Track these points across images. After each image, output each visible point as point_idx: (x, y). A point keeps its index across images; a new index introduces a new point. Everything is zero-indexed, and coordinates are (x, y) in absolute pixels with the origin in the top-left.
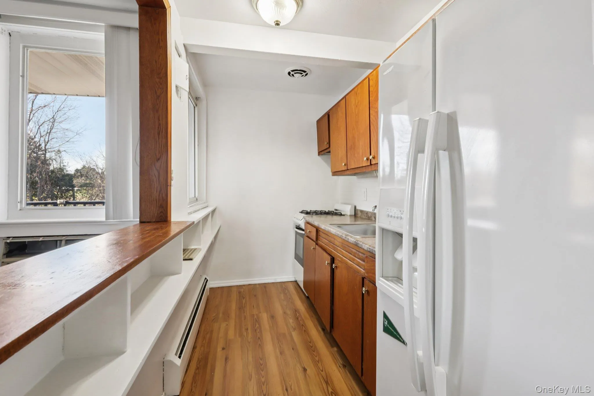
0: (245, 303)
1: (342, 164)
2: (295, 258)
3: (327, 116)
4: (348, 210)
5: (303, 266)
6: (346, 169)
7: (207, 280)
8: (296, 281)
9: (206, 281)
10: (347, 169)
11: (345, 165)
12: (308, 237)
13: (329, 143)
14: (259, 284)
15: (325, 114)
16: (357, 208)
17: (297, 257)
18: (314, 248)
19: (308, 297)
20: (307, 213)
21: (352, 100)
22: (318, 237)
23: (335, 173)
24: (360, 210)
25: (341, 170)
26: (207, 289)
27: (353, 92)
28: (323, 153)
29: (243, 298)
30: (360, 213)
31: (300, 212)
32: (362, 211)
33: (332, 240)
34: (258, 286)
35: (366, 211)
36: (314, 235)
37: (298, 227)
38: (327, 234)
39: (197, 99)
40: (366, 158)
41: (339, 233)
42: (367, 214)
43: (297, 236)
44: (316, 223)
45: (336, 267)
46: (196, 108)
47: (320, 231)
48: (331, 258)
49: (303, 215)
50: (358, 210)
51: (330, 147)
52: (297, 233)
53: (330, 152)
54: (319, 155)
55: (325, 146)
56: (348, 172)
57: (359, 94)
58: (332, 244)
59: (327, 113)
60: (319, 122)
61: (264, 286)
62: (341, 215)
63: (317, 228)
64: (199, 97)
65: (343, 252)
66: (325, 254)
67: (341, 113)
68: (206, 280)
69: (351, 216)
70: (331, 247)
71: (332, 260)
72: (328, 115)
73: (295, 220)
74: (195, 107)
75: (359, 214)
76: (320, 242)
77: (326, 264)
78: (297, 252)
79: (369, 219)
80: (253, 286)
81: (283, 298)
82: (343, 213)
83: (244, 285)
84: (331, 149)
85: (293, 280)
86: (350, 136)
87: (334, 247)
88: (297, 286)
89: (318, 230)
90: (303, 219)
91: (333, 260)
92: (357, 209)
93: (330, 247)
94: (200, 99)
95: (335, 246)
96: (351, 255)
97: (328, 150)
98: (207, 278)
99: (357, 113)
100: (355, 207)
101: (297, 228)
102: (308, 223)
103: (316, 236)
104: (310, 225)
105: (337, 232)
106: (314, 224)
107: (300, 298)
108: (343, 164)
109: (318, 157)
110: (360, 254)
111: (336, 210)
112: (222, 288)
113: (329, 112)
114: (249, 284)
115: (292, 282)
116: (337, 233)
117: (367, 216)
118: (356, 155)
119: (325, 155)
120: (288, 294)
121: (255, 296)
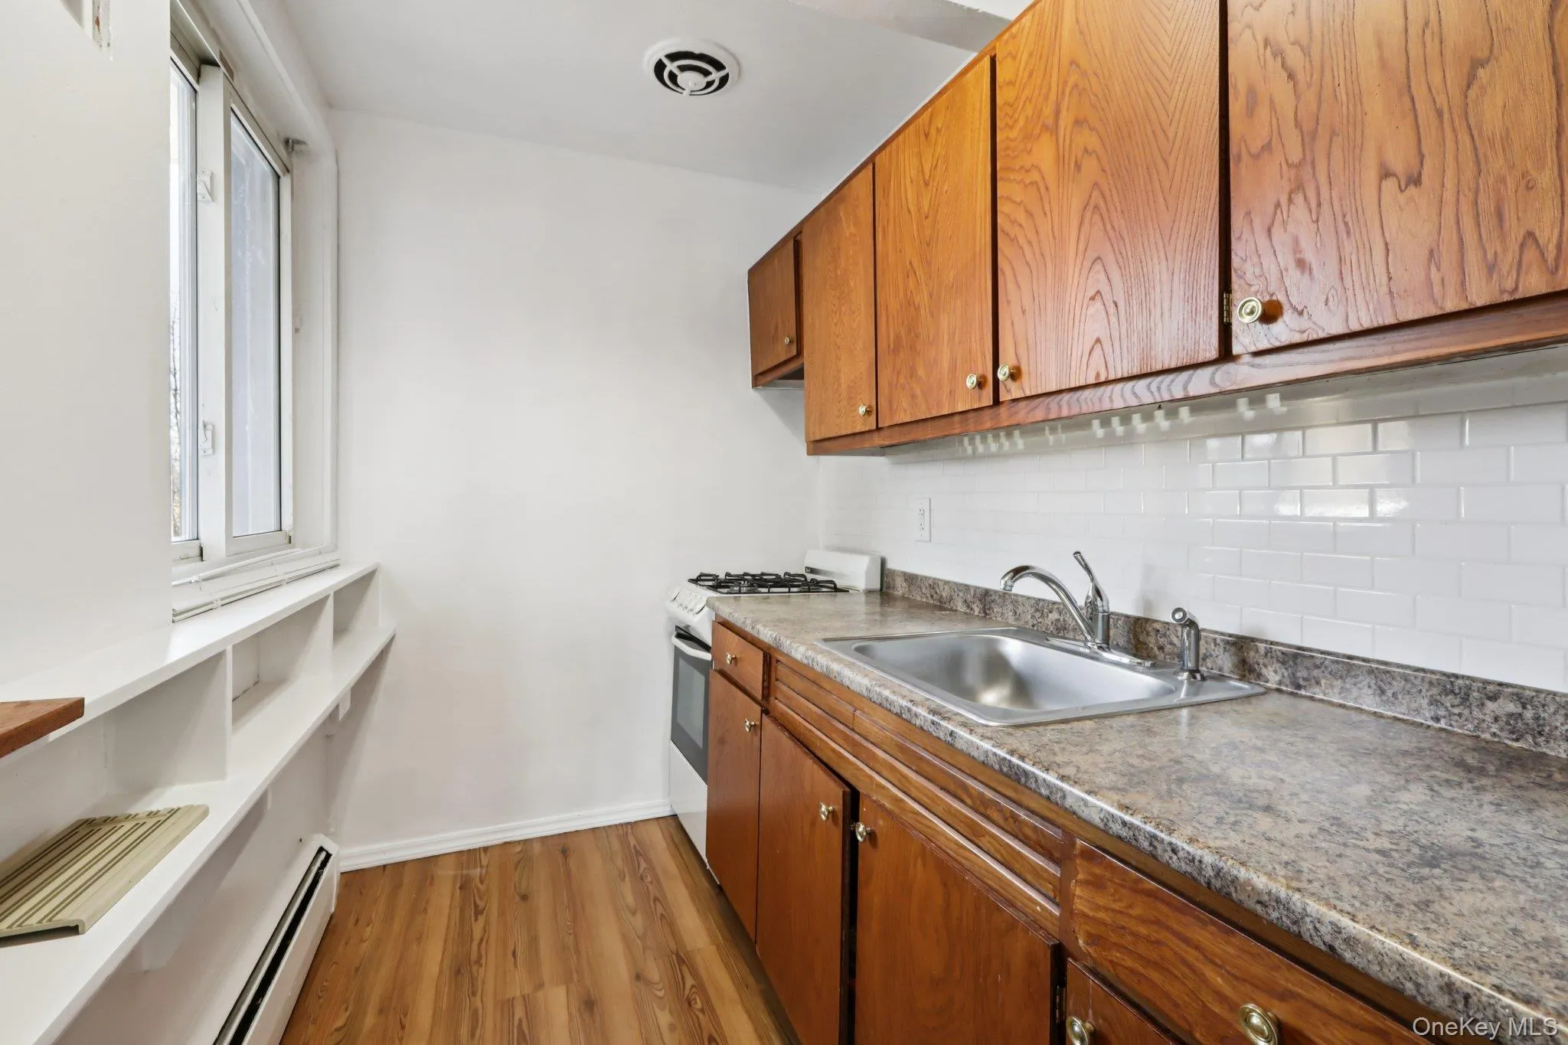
0: (482, 940)
1: (856, 410)
2: (674, 739)
3: (791, 245)
4: (857, 573)
5: (705, 779)
6: (874, 427)
7: (328, 856)
8: (675, 817)
9: (324, 857)
10: (878, 429)
11: (868, 412)
12: (723, 674)
13: (799, 340)
14: (544, 840)
15: (783, 242)
16: (890, 565)
17: (679, 736)
18: (755, 725)
19: (720, 888)
20: (718, 584)
21: (906, 166)
22: (769, 682)
23: (819, 446)
24: (905, 574)
25: (849, 432)
26: (330, 879)
27: (911, 128)
28: (769, 377)
29: (478, 912)
30: (904, 585)
31: (692, 581)
32: (911, 579)
33: (847, 709)
34: (537, 848)
35: (930, 578)
36: (753, 672)
37: (682, 632)
38: (817, 681)
39: (291, 144)
40: (974, 379)
41: (892, 697)
42: (933, 588)
43: (682, 662)
44: (766, 634)
45: (871, 836)
46: (286, 182)
47: (778, 661)
48: (844, 793)
49: (705, 594)
50: (893, 572)
51: (800, 352)
52: (678, 654)
53: (799, 375)
54: (756, 383)
55: (783, 349)
56: (878, 440)
57: (938, 131)
58: (841, 727)
59: (793, 235)
60: (757, 273)
61: (563, 846)
62: (836, 589)
63: (770, 647)
64: (299, 137)
65: (905, 777)
66: (809, 763)
67: (852, 228)
68: (323, 855)
69: (869, 592)
70: (841, 742)
71: (848, 799)
72: (795, 243)
73: (674, 607)
74: (278, 177)
75: (900, 588)
76: (780, 705)
77: (823, 817)
78: (680, 721)
79: (941, 608)
80: (518, 849)
81: (630, 899)
82: (840, 584)
83: (486, 849)
84: (809, 361)
85: (665, 812)
86: (891, 301)
87: (855, 744)
88: (678, 838)
89: (770, 658)
90: (706, 609)
91: (853, 801)
92: (889, 570)
93: (834, 736)
94: (303, 147)
95: (856, 737)
96: (956, 805)
97: (792, 367)
98: (326, 847)
99: (926, 208)
100: (883, 562)
101: (679, 636)
102: (723, 624)
103: (764, 681)
104: (737, 634)
105: (878, 689)
106: (754, 633)
107: (695, 895)
108: (862, 410)
109: (752, 391)
110: (1022, 815)
111: (812, 571)
112: (395, 870)
113: (801, 232)
114: (506, 843)
115: (661, 821)
116: (879, 694)
117: (932, 596)
118: (921, 372)
119: (776, 386)
120: (649, 879)
121: (524, 898)
